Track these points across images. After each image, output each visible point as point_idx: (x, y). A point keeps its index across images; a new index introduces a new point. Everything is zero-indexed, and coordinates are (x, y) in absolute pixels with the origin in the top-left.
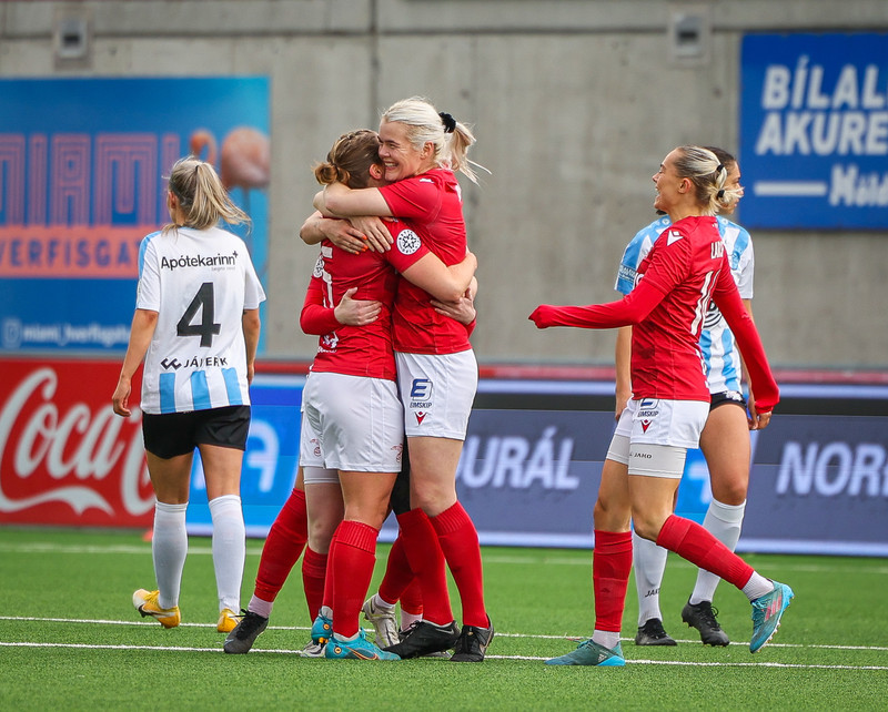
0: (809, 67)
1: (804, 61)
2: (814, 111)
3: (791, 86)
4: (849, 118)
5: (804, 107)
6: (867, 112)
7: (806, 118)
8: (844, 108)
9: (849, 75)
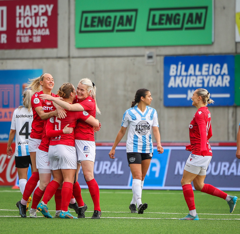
0: (181, 65)
1: (180, 63)
2: (183, 76)
3: (177, 70)
4: (192, 78)
5: (180, 75)
6: (197, 76)
7: (181, 78)
8: (191, 75)
9: (192, 67)
